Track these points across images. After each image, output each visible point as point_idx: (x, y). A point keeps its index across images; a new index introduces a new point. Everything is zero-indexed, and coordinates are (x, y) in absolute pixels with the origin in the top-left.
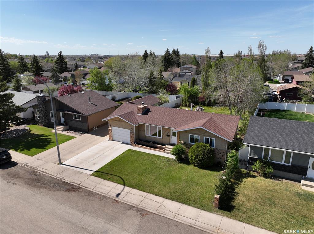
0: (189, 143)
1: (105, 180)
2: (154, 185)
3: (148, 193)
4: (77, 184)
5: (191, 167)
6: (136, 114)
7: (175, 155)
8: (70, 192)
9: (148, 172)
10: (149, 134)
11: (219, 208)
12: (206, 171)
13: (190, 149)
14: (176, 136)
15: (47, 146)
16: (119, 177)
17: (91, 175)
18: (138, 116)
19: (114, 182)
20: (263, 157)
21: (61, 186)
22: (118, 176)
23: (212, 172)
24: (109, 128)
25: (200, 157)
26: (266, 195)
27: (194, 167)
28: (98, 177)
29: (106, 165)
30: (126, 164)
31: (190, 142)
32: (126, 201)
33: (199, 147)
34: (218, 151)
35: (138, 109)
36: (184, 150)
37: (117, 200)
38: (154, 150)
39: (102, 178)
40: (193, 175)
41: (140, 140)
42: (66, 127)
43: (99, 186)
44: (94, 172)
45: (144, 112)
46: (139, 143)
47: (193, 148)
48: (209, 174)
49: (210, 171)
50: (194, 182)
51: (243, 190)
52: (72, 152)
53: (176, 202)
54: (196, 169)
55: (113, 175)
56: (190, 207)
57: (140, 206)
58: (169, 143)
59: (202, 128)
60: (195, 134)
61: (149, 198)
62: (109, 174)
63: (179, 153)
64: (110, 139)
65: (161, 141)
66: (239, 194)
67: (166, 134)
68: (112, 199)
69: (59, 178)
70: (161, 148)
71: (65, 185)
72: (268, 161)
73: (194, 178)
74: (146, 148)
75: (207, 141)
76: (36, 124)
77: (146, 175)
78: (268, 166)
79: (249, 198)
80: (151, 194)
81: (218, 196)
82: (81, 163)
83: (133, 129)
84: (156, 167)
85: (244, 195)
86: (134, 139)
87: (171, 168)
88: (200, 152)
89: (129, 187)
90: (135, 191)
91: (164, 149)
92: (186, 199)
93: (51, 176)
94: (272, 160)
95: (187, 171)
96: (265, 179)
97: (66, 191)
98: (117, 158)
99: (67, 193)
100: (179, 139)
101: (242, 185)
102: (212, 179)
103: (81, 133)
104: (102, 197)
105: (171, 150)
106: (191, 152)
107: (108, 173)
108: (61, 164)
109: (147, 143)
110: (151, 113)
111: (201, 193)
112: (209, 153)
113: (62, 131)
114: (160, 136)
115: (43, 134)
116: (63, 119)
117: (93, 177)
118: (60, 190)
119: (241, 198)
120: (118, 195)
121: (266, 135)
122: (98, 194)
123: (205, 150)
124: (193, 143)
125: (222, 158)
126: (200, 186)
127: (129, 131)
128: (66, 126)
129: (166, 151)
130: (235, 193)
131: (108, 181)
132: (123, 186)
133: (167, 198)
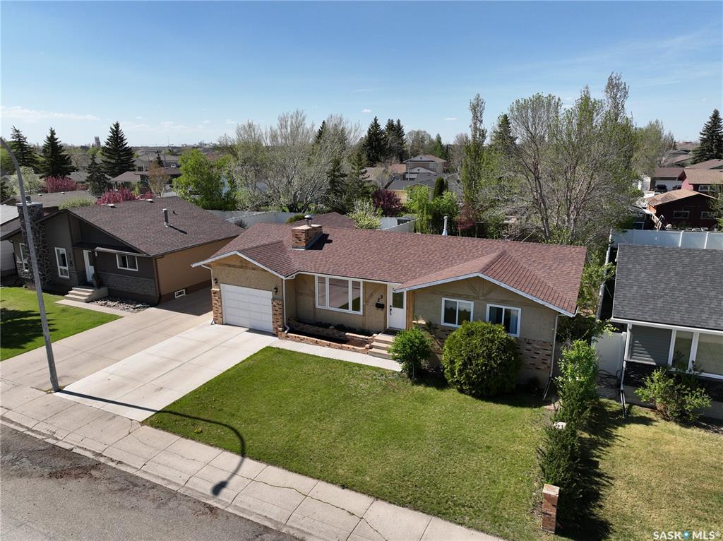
0: (443, 324)
1: (183, 440)
2: (336, 453)
3: (316, 481)
4: (94, 452)
5: (451, 395)
6: (290, 249)
7: (400, 360)
8: (60, 480)
9: (320, 412)
10: (325, 303)
11: (559, 532)
12: (496, 405)
13: (447, 341)
14: (401, 307)
15: (30, 341)
16: (227, 430)
17: (142, 423)
18: (296, 253)
19: (212, 446)
20: (670, 362)
21: (39, 460)
22: (226, 426)
23: (515, 408)
24: (213, 289)
25: (477, 365)
26: (702, 482)
27: (459, 394)
28: (164, 429)
29: (195, 391)
30: (255, 389)
31: (445, 322)
32: (243, 510)
33: (473, 333)
34: (529, 347)
35: (296, 235)
36: (427, 346)
37: (215, 505)
38: (341, 348)
39: (174, 433)
40: (458, 419)
41: (299, 320)
42: (98, 290)
43: (163, 458)
44: (154, 413)
45: (312, 243)
46: (297, 329)
47: (454, 337)
48: (508, 415)
49: (508, 407)
50: (465, 441)
51: (623, 466)
52: (99, 357)
53: (410, 508)
54: (465, 400)
55: (210, 421)
56: (459, 527)
57: (291, 527)
58: (382, 328)
59: (481, 275)
60: (460, 296)
61: (319, 496)
62: (200, 419)
63: (415, 352)
64: (216, 321)
65: (358, 324)
66: (612, 479)
67: (374, 300)
68: (197, 502)
69: (39, 433)
70: (362, 343)
71: (55, 456)
72: (687, 372)
73: (461, 427)
74: (317, 343)
75: (496, 316)
76: (20, 286)
77: (314, 422)
78: (689, 389)
79: (650, 491)
80: (327, 482)
81: (553, 491)
82: (118, 387)
83: (279, 289)
84: (346, 398)
85: (631, 483)
86: (283, 318)
87: (392, 400)
88: (476, 347)
89: (258, 459)
90: (276, 474)
91: (368, 346)
92: (444, 501)
93: (17, 428)
94: (702, 371)
95: (439, 408)
96: (683, 429)
97: (51, 475)
98: (230, 372)
99: (53, 482)
100: (412, 315)
101: (616, 451)
102: (519, 432)
103: (138, 306)
104: (166, 497)
105: (390, 346)
106: (450, 348)
107: (195, 415)
108: (59, 390)
109: (321, 329)
110: (331, 244)
111: (489, 478)
112: (504, 352)
113: (87, 302)
114: (356, 307)
115: (30, 309)
116: (90, 270)
117: (147, 428)
118: (30, 476)
119: (623, 495)
120: (218, 488)
121: (677, 293)
122: (154, 486)
123: (492, 341)
124: (455, 323)
125: (543, 367)
126: (485, 455)
127: (269, 294)
128: (99, 288)
129: (373, 350)
130: (600, 475)
131: (193, 442)
132: (238, 458)
133: (377, 495)
